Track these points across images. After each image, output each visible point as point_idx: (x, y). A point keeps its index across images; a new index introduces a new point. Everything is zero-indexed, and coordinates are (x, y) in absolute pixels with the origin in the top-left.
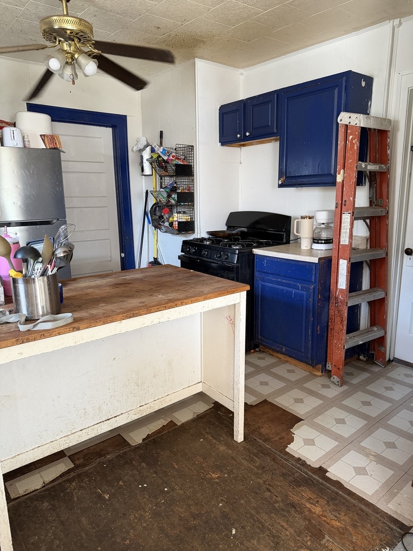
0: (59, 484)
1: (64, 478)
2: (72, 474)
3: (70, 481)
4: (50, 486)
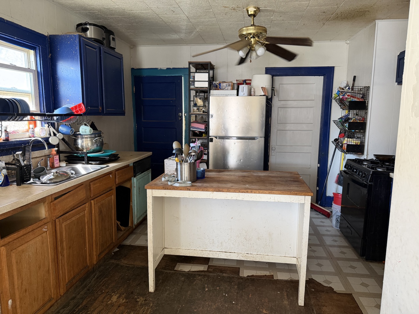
0: (195, 274)
1: (198, 273)
2: (203, 273)
3: (199, 275)
4: (191, 273)
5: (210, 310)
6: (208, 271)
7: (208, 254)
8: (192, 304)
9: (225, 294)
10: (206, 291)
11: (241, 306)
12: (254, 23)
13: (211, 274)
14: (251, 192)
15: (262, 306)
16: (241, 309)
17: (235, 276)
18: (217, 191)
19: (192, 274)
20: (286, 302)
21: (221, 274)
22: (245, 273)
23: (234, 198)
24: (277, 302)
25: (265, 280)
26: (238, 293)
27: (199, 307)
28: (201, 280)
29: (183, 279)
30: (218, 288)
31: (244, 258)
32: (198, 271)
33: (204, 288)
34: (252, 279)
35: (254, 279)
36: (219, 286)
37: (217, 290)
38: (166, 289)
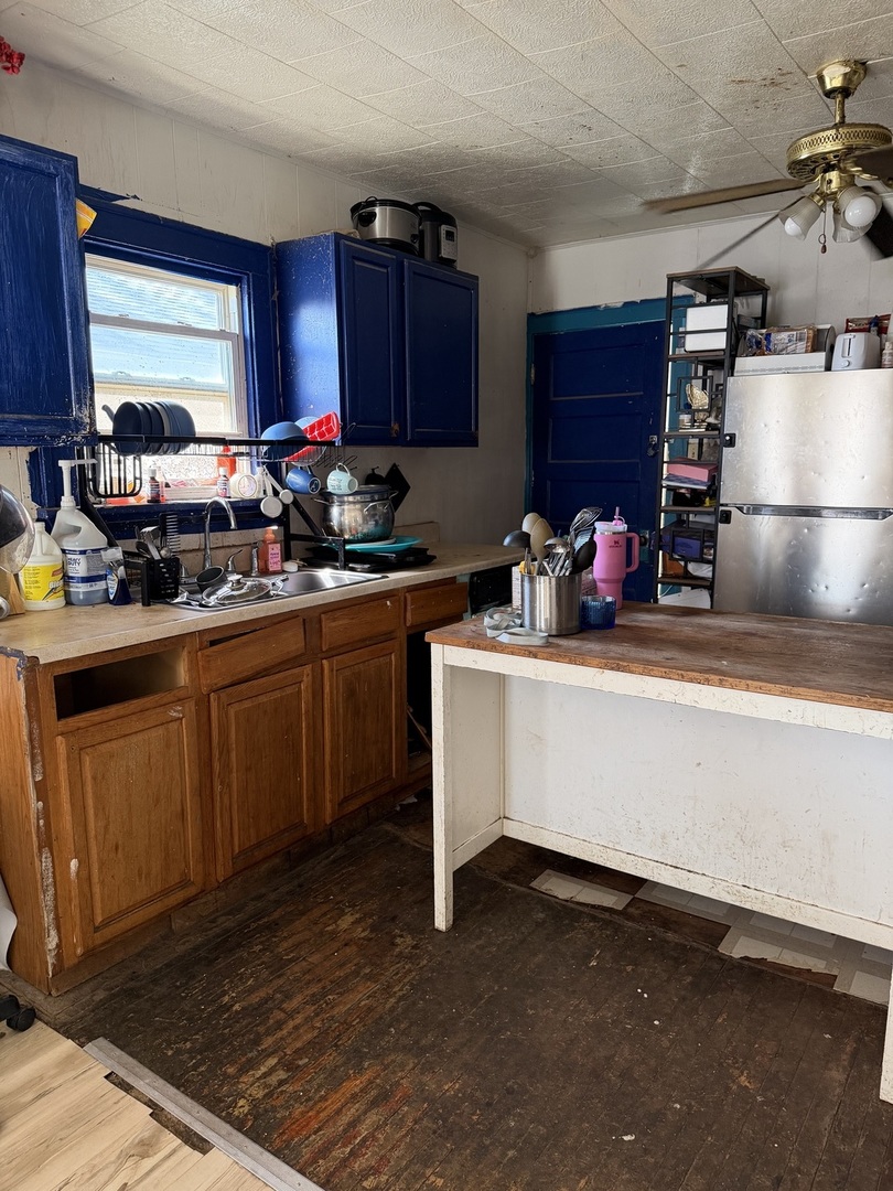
0: (581, 912)
1: (593, 912)
2: (607, 916)
3: (594, 918)
4: (572, 906)
5: (571, 1023)
6: (623, 913)
7: (623, 861)
8: (531, 991)
9: (643, 992)
10: (589, 968)
11: (672, 1042)
12: (843, 117)
13: (630, 924)
14: (721, 684)
15: (744, 1063)
16: (669, 1049)
17: (703, 948)
18: (612, 669)
19: (573, 909)
20: (836, 1075)
21: (659, 931)
22: (739, 947)
23: (669, 697)
24: (804, 1065)
25: (800, 984)
26: (684, 999)
27: (547, 1007)
28: (592, 934)
29: (541, 915)
30: (629, 968)
31: (734, 898)
32: (593, 906)
33: (589, 957)
34: (755, 971)
35: (762, 971)
36: (636, 965)
37: (625, 973)
38: (481, 931)
